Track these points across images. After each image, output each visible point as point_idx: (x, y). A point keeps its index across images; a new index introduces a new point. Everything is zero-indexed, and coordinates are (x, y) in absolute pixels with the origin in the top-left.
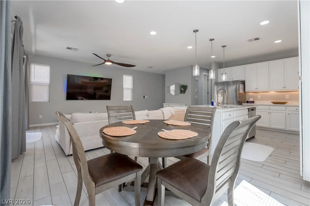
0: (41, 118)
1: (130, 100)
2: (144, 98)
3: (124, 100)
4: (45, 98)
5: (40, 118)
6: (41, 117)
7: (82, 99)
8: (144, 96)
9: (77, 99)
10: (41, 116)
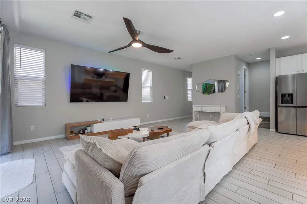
0: (34, 130)
1: (150, 101)
2: (165, 98)
3: (143, 102)
4: (38, 99)
5: (31, 130)
6: (33, 128)
7: (87, 101)
8: (165, 96)
9: (81, 101)
10: (34, 126)
